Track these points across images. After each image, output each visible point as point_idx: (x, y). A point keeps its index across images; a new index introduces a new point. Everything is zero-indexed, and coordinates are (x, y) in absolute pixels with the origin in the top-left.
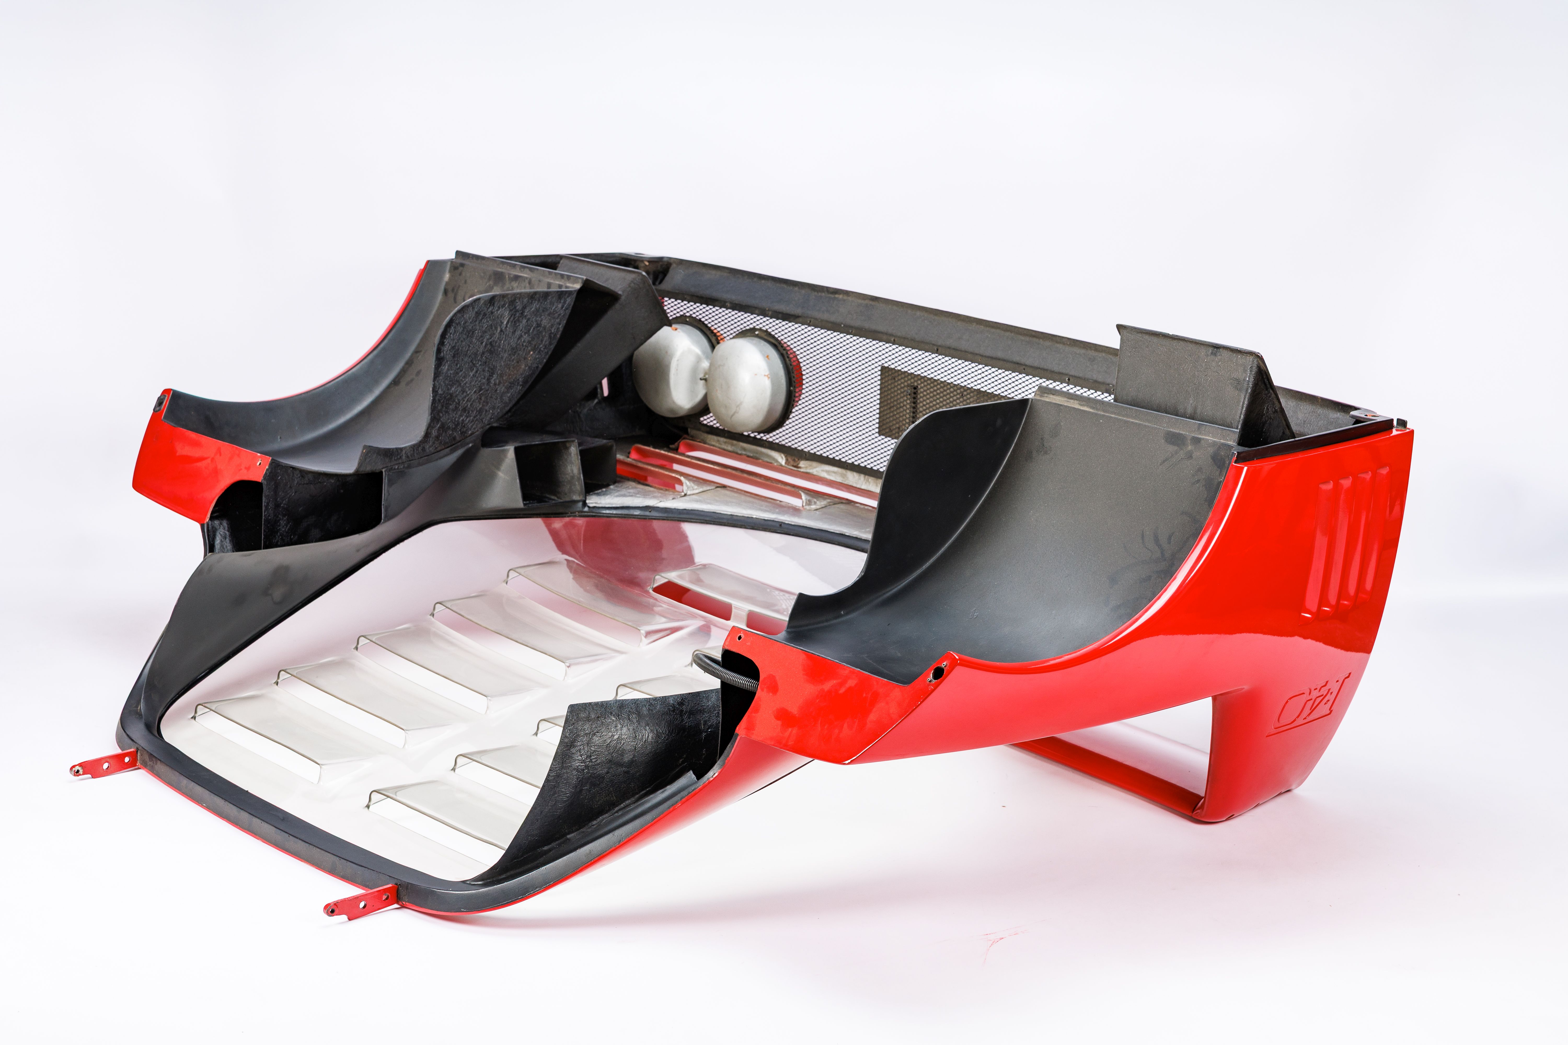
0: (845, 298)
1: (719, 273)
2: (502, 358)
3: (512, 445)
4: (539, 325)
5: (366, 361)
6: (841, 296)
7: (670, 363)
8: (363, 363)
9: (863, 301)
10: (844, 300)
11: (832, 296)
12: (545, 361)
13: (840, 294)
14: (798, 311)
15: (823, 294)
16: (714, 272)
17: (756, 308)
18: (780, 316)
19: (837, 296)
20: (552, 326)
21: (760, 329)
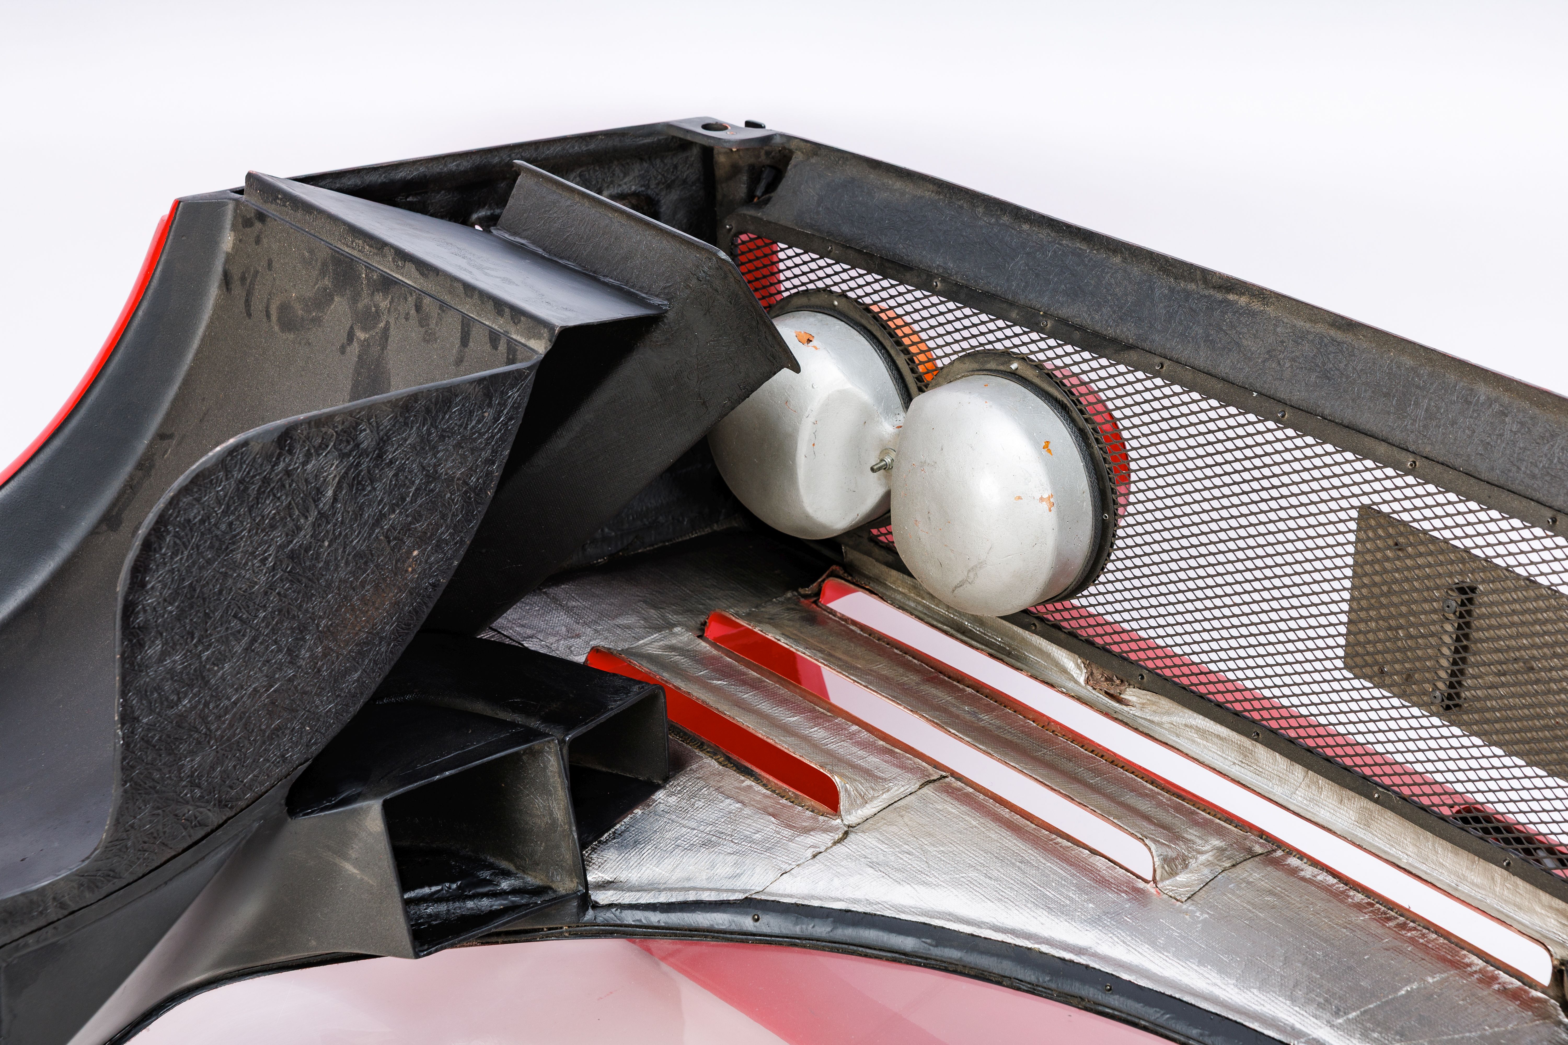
0: (1256, 306)
1: (910, 189)
2: (329, 585)
3: (376, 796)
4: (432, 477)
5: (33, 466)
6: (1243, 300)
7: (796, 430)
8: (24, 474)
9: (1308, 325)
10: (1253, 314)
11: (1219, 296)
12: (456, 563)
13: (1242, 294)
14: (1128, 332)
15: (1192, 286)
16: (898, 185)
17: (1012, 304)
18: (1077, 335)
19: (1231, 297)
20: (472, 470)
21: (1024, 359)
